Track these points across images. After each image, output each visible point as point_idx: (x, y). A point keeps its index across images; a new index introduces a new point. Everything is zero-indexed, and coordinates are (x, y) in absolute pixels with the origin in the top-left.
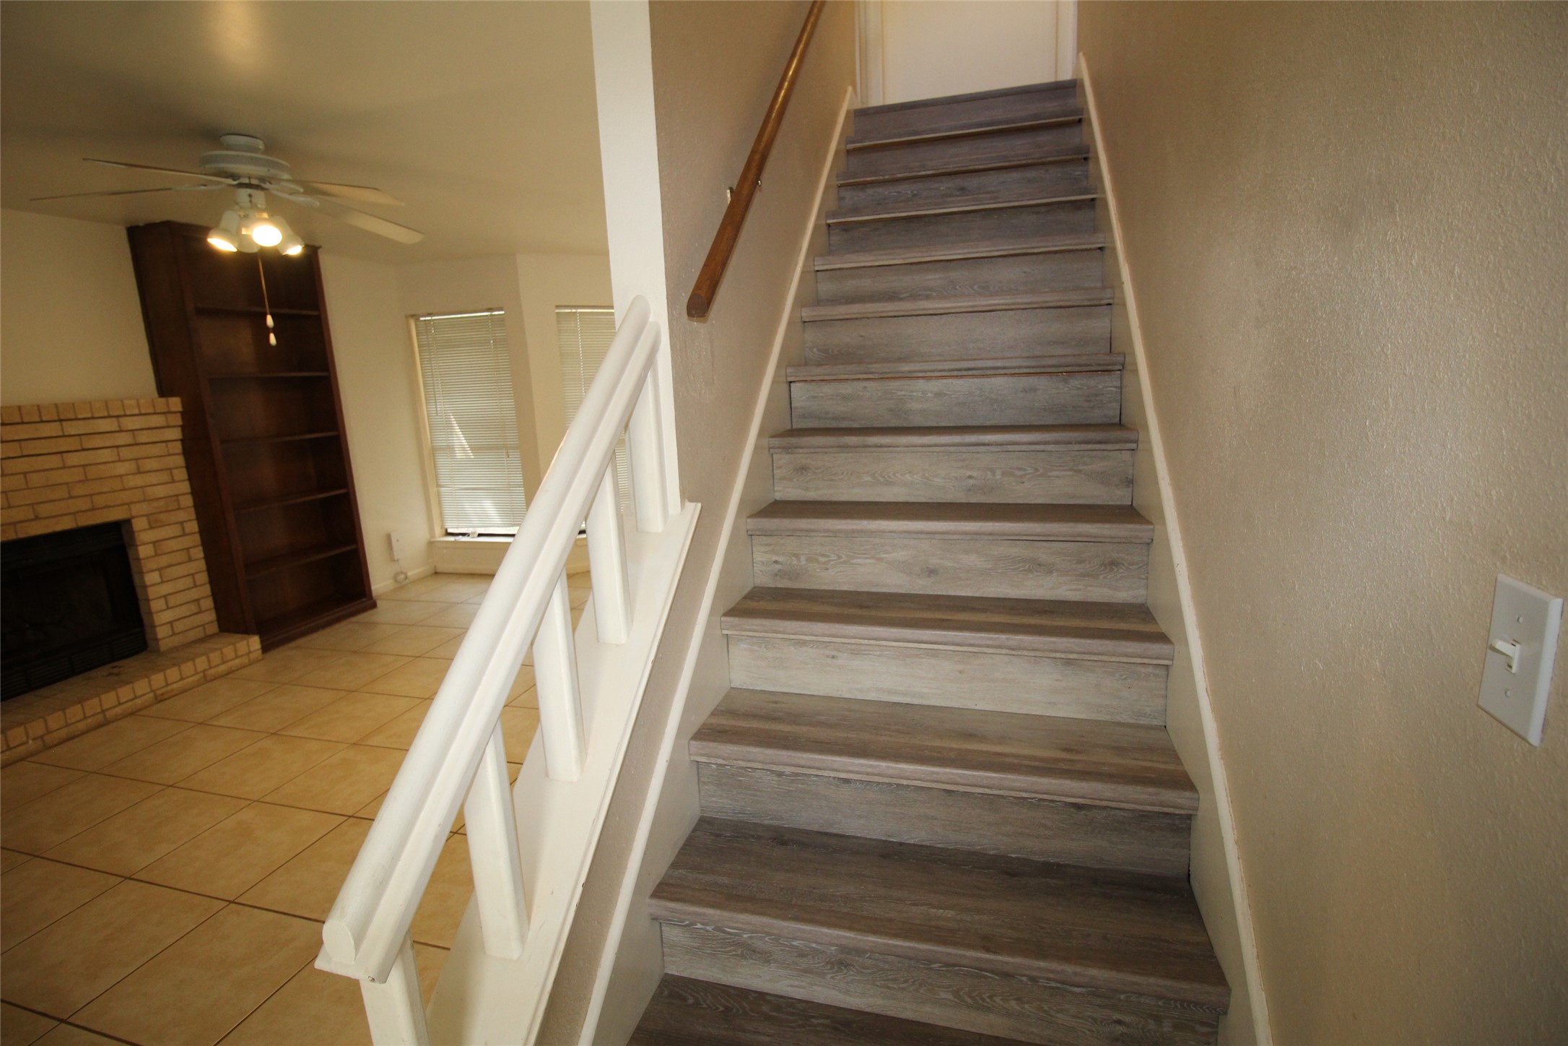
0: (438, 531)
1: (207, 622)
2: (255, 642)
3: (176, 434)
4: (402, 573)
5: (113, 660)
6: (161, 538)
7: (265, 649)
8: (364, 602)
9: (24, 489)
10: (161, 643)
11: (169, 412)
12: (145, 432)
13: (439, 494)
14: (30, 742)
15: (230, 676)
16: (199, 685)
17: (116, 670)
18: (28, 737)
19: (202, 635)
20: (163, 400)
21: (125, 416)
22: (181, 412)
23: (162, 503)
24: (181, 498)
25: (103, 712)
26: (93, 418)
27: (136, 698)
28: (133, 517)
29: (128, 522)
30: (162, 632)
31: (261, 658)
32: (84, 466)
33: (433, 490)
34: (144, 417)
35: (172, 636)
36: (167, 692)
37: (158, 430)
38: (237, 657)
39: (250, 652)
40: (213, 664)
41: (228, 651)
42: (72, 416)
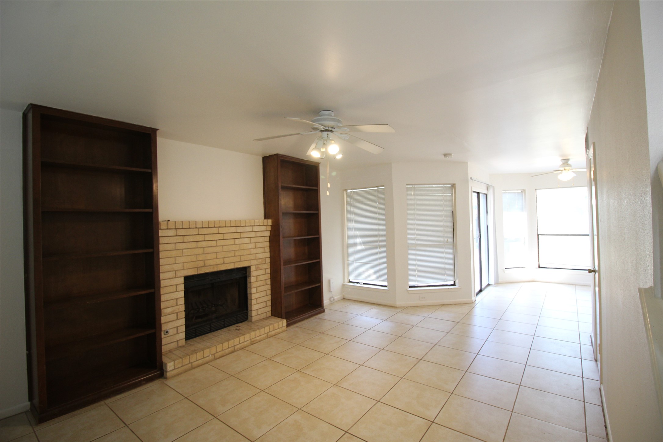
0: (346, 280)
1: (268, 311)
2: (285, 322)
3: (268, 234)
4: (333, 297)
5: (237, 323)
6: (258, 275)
7: (288, 325)
8: (321, 309)
9: (222, 252)
10: (253, 318)
11: (268, 225)
12: (259, 232)
13: (348, 264)
14: (211, 356)
15: (275, 336)
16: (265, 339)
17: (238, 328)
18: (210, 354)
19: (265, 316)
20: (266, 220)
21: (255, 226)
22: (271, 225)
23: (260, 261)
24: (266, 259)
25: (234, 346)
26: (245, 226)
27: (245, 341)
28: (251, 265)
29: (249, 267)
30: (254, 313)
31: (286, 330)
32: (240, 244)
33: (346, 262)
34: (260, 226)
35: (256, 315)
36: (255, 341)
37: (264, 232)
38: (278, 328)
39: (283, 327)
40: (270, 330)
41: (276, 325)
42: (239, 225)
